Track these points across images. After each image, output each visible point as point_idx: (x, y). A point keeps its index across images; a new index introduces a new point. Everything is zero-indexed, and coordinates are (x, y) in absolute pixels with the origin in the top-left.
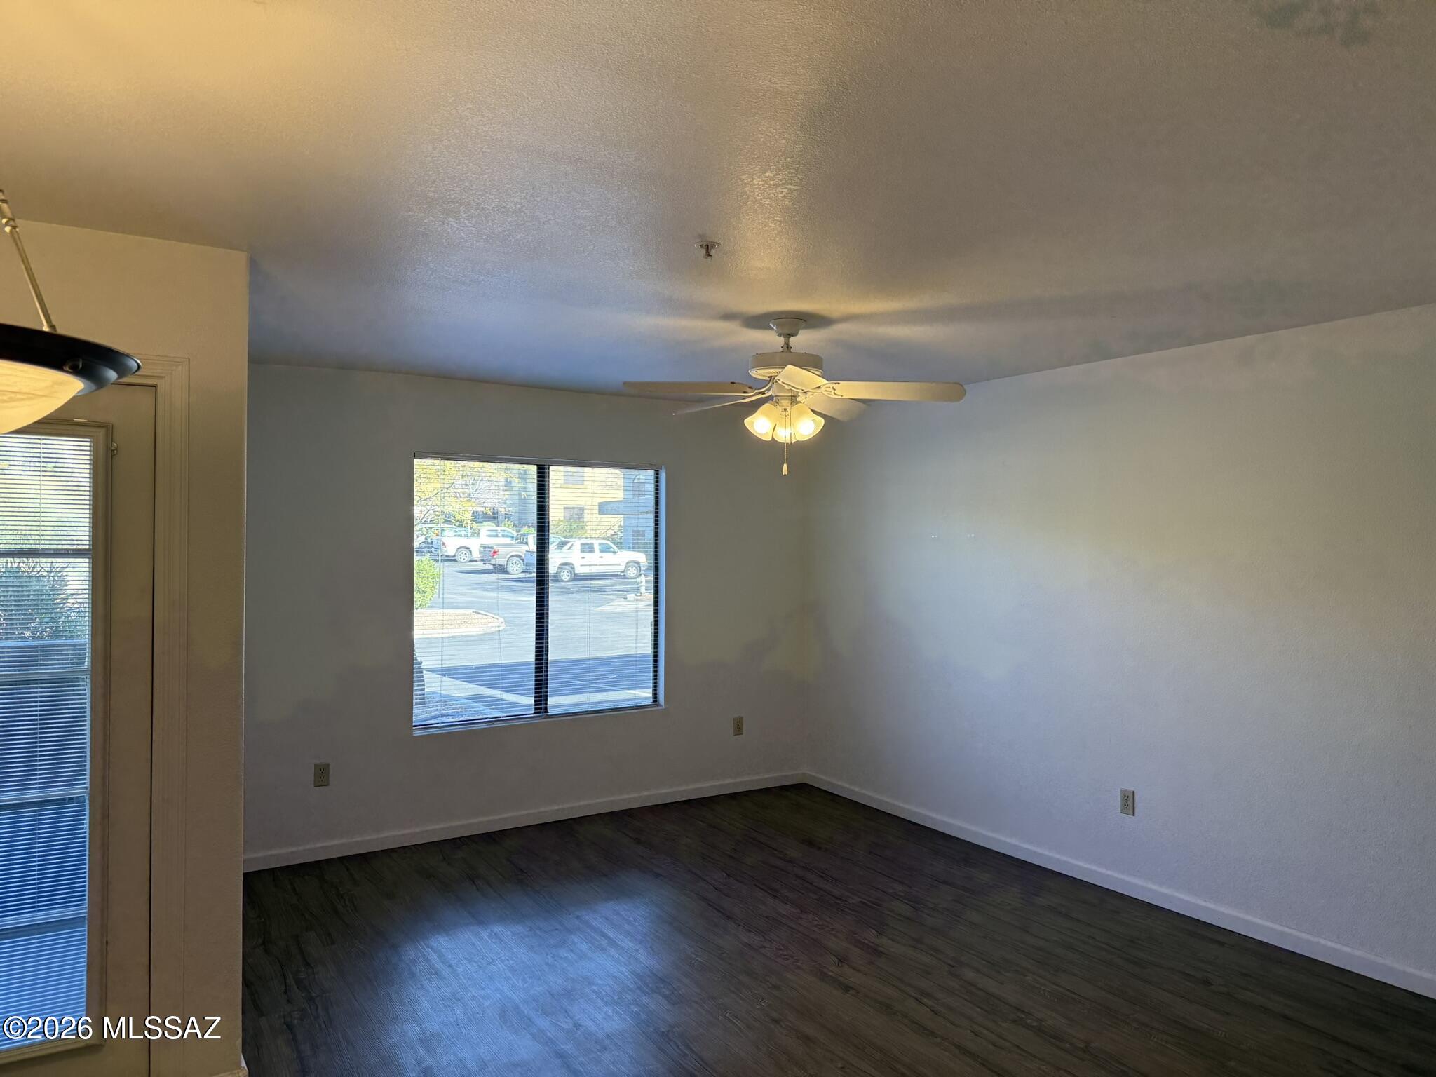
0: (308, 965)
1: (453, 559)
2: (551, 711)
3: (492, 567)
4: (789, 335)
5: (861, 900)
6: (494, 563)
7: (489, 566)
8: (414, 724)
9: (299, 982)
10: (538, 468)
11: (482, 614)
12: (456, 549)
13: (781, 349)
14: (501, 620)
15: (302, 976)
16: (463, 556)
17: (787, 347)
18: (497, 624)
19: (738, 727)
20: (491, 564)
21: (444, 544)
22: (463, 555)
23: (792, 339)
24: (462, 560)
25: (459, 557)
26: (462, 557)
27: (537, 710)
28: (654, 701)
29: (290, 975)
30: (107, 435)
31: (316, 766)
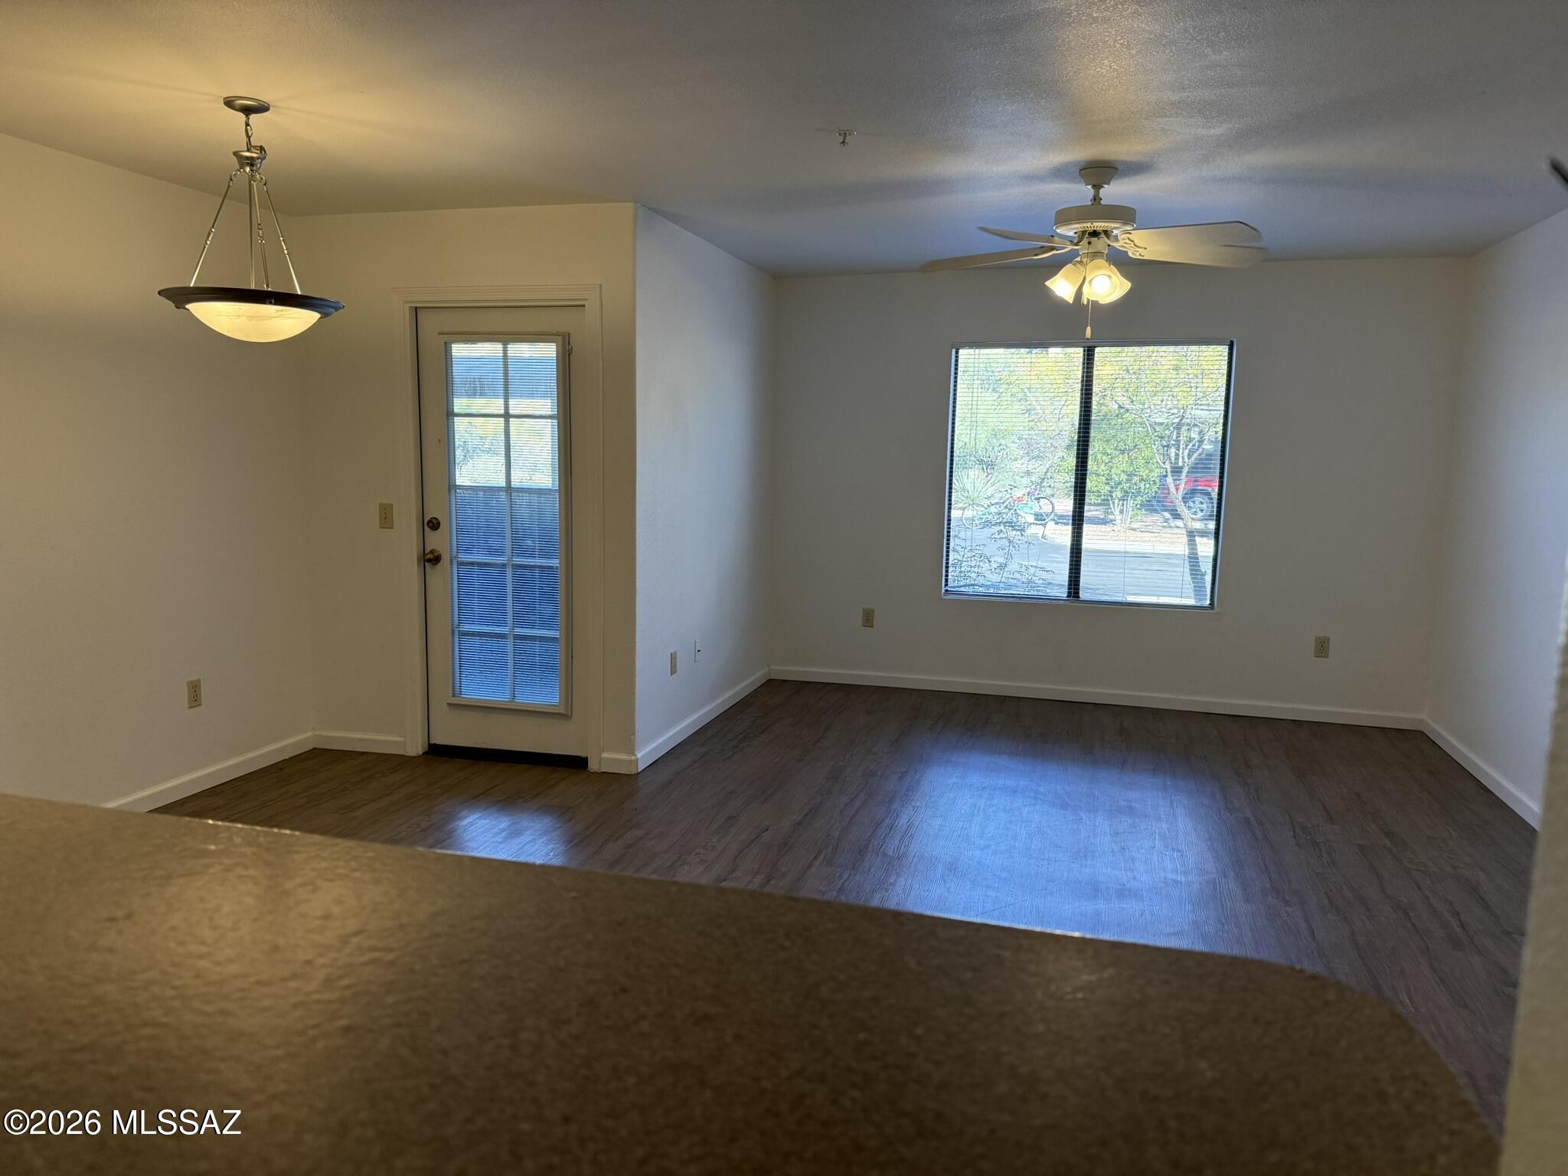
4: (1096, 185)
10: (1086, 351)
13: (1090, 202)
17: (1097, 199)
19: (1322, 648)
23: (1102, 190)
27: (1070, 594)
28: (1209, 604)
30: (564, 341)
31: (864, 610)
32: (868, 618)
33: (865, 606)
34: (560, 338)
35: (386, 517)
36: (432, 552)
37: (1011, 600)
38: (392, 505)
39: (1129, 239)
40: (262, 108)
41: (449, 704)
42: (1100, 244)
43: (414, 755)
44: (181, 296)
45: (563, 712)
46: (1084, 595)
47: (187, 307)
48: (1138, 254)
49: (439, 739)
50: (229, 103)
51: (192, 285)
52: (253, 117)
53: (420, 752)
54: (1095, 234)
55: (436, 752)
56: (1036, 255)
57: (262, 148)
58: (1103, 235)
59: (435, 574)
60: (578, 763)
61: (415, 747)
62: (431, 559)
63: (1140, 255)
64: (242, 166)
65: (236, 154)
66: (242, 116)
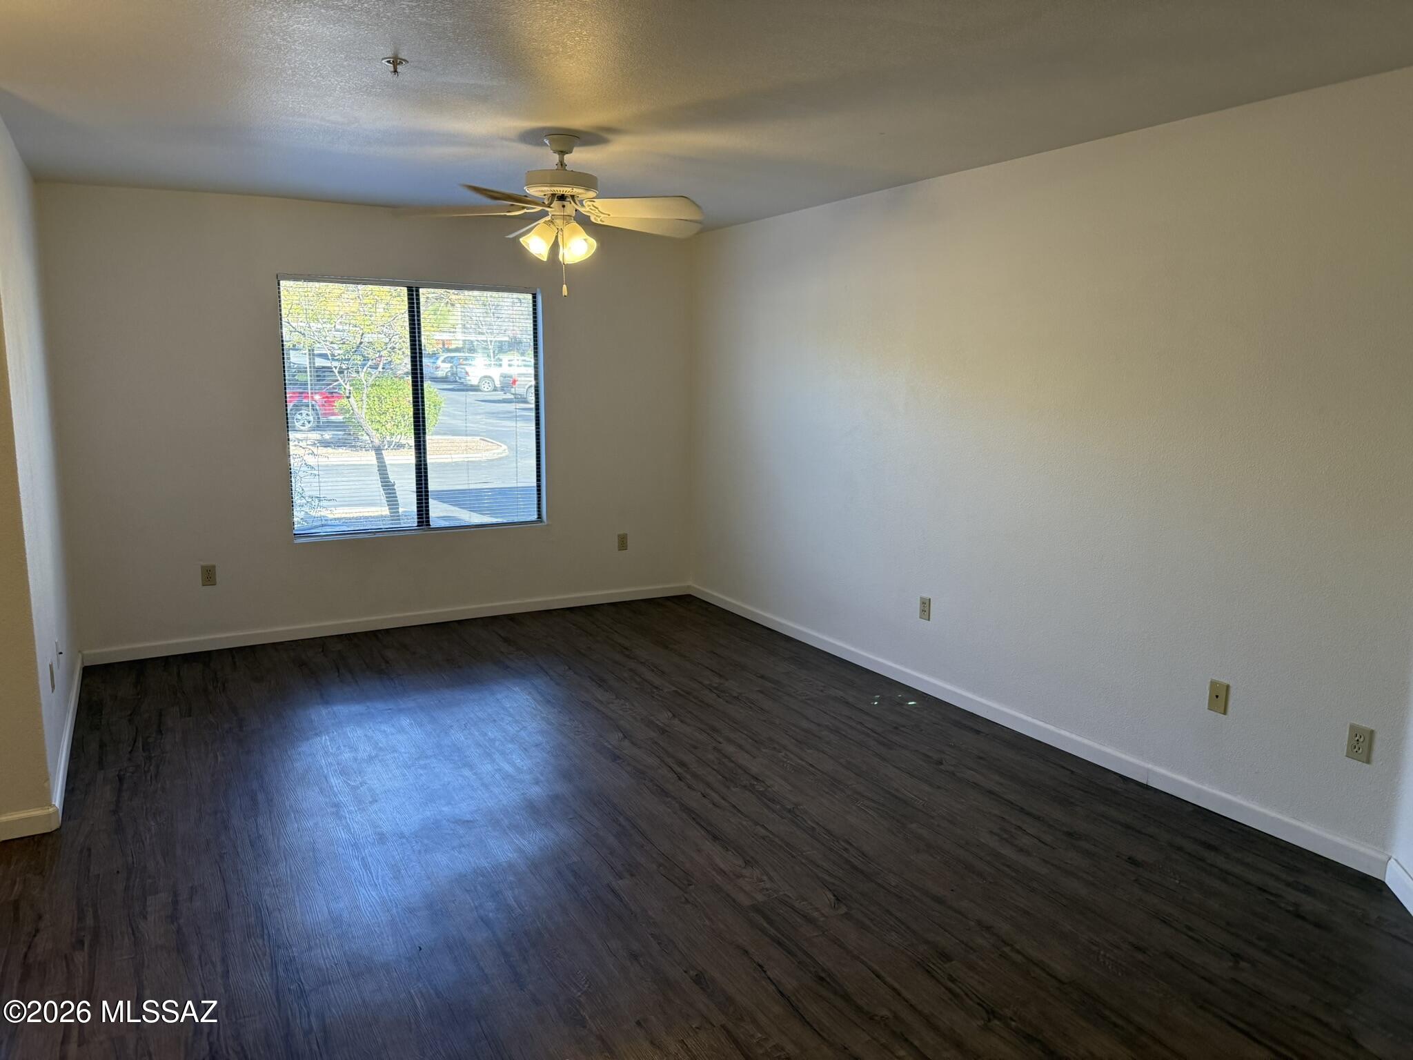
0: (160, 732)
1: (475, 389)
2: (433, 524)
3: (512, 397)
4: (562, 152)
5: (676, 689)
6: (514, 392)
7: (510, 396)
8: (295, 532)
9: (146, 747)
10: (409, 290)
11: (488, 442)
12: (483, 375)
13: (556, 167)
14: (504, 447)
15: (151, 740)
16: (486, 385)
17: (562, 165)
18: (501, 450)
19: (623, 543)
20: (512, 394)
21: (467, 373)
23: (566, 157)
24: (485, 389)
25: (483, 386)
26: (486, 387)
27: (420, 523)
28: (538, 518)
29: (141, 739)
31: (203, 567)
32: (209, 576)
33: (203, 563)
39: (593, 206)
42: (570, 208)
48: (599, 219)
54: (562, 198)
56: (509, 212)
58: (570, 199)
63: (601, 220)
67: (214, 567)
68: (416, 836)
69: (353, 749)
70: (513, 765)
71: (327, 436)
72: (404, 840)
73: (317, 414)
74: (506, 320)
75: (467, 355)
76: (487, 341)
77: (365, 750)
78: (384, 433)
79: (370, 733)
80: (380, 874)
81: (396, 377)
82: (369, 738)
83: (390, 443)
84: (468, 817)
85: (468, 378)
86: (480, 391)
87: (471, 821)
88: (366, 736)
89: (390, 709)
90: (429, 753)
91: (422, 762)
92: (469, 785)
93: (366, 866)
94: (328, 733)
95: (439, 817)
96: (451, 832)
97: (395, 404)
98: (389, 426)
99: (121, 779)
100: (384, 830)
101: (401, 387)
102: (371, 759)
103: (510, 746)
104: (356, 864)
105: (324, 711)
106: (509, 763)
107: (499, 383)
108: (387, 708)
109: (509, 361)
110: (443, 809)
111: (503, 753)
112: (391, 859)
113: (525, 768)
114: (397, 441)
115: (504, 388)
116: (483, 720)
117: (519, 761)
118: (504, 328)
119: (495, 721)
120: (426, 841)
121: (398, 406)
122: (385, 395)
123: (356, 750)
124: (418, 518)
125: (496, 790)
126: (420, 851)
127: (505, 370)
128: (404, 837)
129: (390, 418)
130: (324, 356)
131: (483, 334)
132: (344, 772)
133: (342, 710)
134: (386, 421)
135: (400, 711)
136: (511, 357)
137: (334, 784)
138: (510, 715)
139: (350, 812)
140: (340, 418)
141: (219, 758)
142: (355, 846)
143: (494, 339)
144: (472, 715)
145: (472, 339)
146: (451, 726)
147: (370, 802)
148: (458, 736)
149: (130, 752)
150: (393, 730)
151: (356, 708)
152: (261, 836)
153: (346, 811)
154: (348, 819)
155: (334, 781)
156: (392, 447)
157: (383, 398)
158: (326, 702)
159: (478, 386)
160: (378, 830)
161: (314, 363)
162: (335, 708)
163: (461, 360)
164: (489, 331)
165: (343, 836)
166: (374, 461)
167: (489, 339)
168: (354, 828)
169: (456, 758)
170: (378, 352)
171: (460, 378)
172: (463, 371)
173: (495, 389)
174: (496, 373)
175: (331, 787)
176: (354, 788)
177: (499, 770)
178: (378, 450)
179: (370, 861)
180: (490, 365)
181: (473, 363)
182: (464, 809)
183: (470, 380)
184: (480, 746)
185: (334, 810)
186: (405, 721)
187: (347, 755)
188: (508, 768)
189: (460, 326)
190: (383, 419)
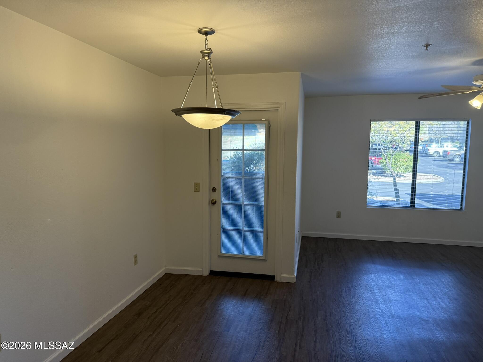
0: (322, 261)
1: (431, 156)
3: (447, 159)
6: (448, 157)
7: (446, 159)
8: (367, 204)
10: (416, 122)
11: (435, 176)
14: (443, 178)
15: (319, 263)
18: (441, 180)
20: (447, 158)
21: (429, 150)
22: (436, 154)
24: (436, 156)
25: (435, 155)
26: (436, 155)
27: (411, 206)
28: (461, 208)
29: (317, 262)
30: (268, 123)
31: (337, 212)
32: (339, 215)
33: (338, 211)
34: (267, 122)
35: (197, 188)
36: (212, 200)
37: (391, 208)
38: (199, 183)
40: (212, 32)
41: (219, 256)
43: (206, 275)
44: (180, 112)
45: (264, 259)
46: (416, 206)
47: (182, 116)
49: (214, 269)
50: (200, 31)
51: (182, 107)
52: (209, 37)
53: (208, 275)
55: (212, 273)
57: (210, 49)
59: (214, 208)
60: (272, 278)
61: (206, 273)
62: (213, 203)
64: (204, 56)
65: (202, 52)
66: (204, 36)
67: (340, 212)
68: (406, 319)
69: (383, 281)
70: (446, 305)
71: (375, 172)
72: (401, 319)
73: (372, 164)
74: (448, 130)
75: (429, 143)
76: (438, 138)
77: (387, 283)
78: (395, 171)
79: (389, 278)
80: (392, 328)
81: (402, 152)
82: (388, 279)
83: (397, 175)
84: (426, 319)
85: (429, 152)
86: (433, 156)
87: (427, 321)
88: (387, 278)
89: (396, 271)
90: (411, 290)
91: (408, 293)
92: (426, 306)
93: (386, 323)
94: (374, 274)
95: (414, 315)
96: (419, 322)
97: (400, 161)
98: (397, 169)
99: (311, 272)
100: (393, 313)
101: (403, 155)
102: (389, 287)
103: (444, 296)
104: (383, 322)
105: (373, 266)
106: (443, 303)
107: (442, 154)
108: (395, 270)
109: (447, 145)
110: (416, 312)
111: (441, 298)
112: (396, 325)
113: (450, 307)
114: (400, 174)
115: (444, 156)
116: (433, 283)
117: (448, 303)
118: (446, 133)
119: (437, 285)
120: (409, 323)
121: (402, 162)
122: (397, 158)
123: (384, 282)
124: (411, 204)
125: (438, 312)
126: (407, 325)
127: (445, 148)
128: (401, 318)
129: (398, 166)
130: (376, 144)
131: (437, 135)
132: (379, 289)
133: (379, 267)
134: (397, 167)
135: (400, 272)
136: (447, 144)
137: (376, 292)
138: (444, 285)
139: (381, 303)
140: (380, 166)
141: (339, 273)
142: (383, 315)
143: (441, 137)
144: (428, 281)
145: (432, 137)
146: (419, 283)
147: (388, 302)
148: (422, 287)
149: (314, 265)
150: (397, 279)
151: (384, 268)
152: (352, 303)
153: (380, 303)
154: (381, 306)
155: (376, 291)
156: (398, 176)
157: (396, 159)
158: (374, 263)
159: (433, 155)
160: (391, 313)
161: (373, 147)
162: (377, 266)
163: (427, 145)
164: (439, 134)
165: (379, 311)
166: (392, 181)
167: (439, 137)
168: (382, 309)
169: (421, 295)
170: (398, 143)
171: (425, 152)
172: (427, 149)
173: (440, 156)
174: (441, 150)
175: (375, 293)
176: (383, 295)
177: (439, 305)
178: (394, 178)
179: (388, 323)
180: (438, 147)
181: (431, 146)
182: (425, 315)
183: (429, 153)
184: (431, 293)
185: (376, 301)
186: (402, 277)
187: (380, 283)
188: (442, 304)
189: (427, 133)
190: (396, 166)
